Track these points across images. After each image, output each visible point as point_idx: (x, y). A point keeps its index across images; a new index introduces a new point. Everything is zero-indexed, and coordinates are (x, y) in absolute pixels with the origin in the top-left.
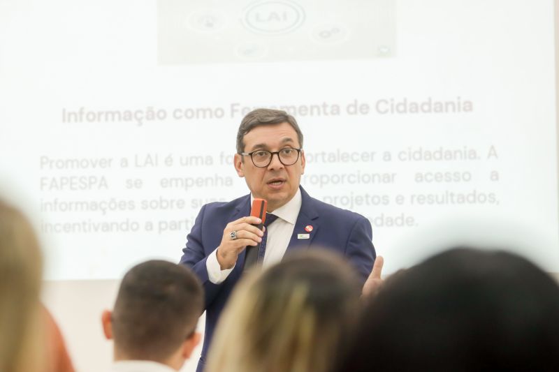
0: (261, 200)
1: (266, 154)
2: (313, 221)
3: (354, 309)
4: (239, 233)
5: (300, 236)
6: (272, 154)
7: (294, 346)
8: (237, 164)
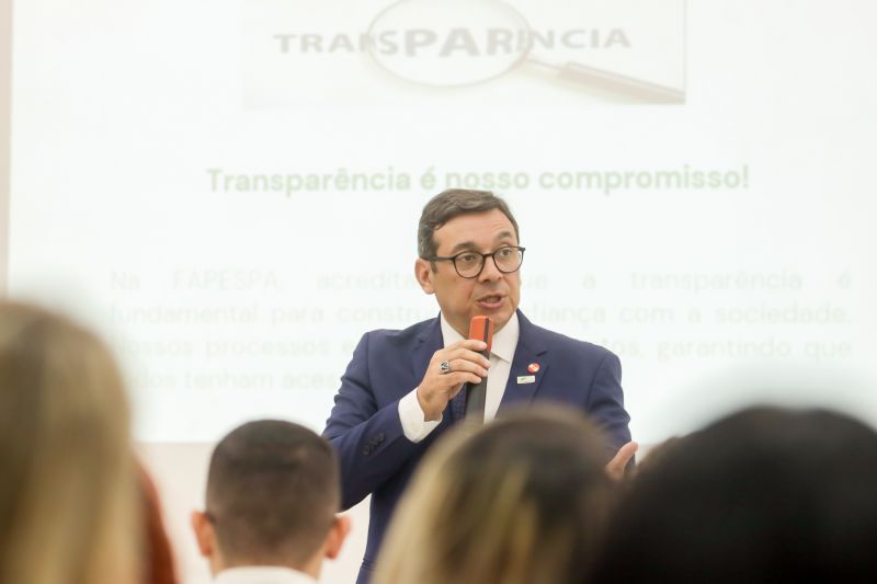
0: (485, 317)
2: (539, 357)
3: (599, 507)
4: (454, 364)
5: (521, 380)
6: (485, 257)
7: (503, 561)
8: (421, 275)
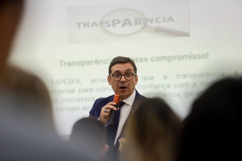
1: (119, 75)
